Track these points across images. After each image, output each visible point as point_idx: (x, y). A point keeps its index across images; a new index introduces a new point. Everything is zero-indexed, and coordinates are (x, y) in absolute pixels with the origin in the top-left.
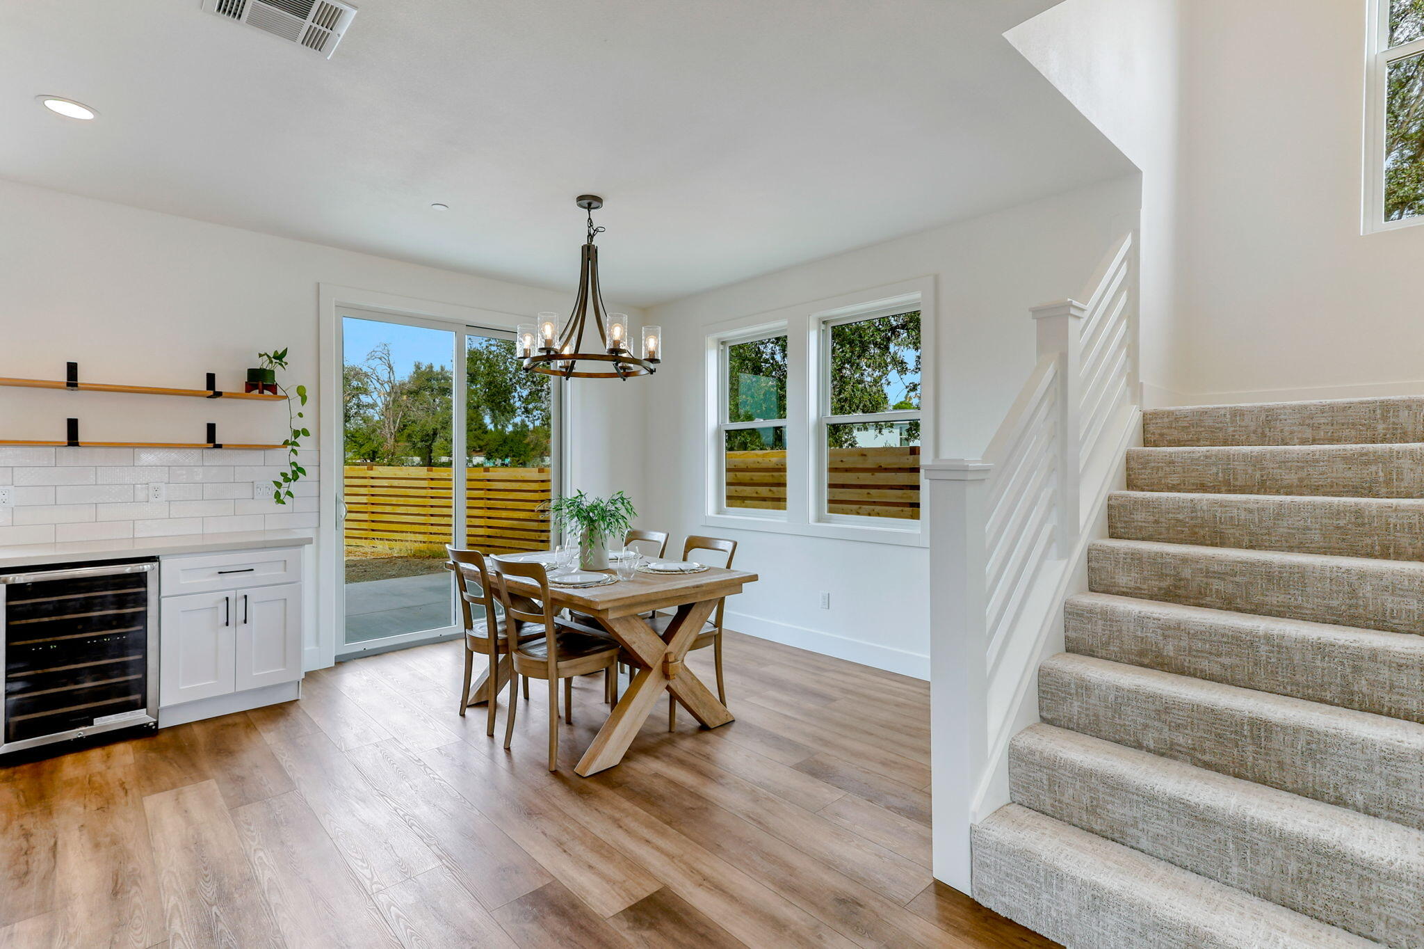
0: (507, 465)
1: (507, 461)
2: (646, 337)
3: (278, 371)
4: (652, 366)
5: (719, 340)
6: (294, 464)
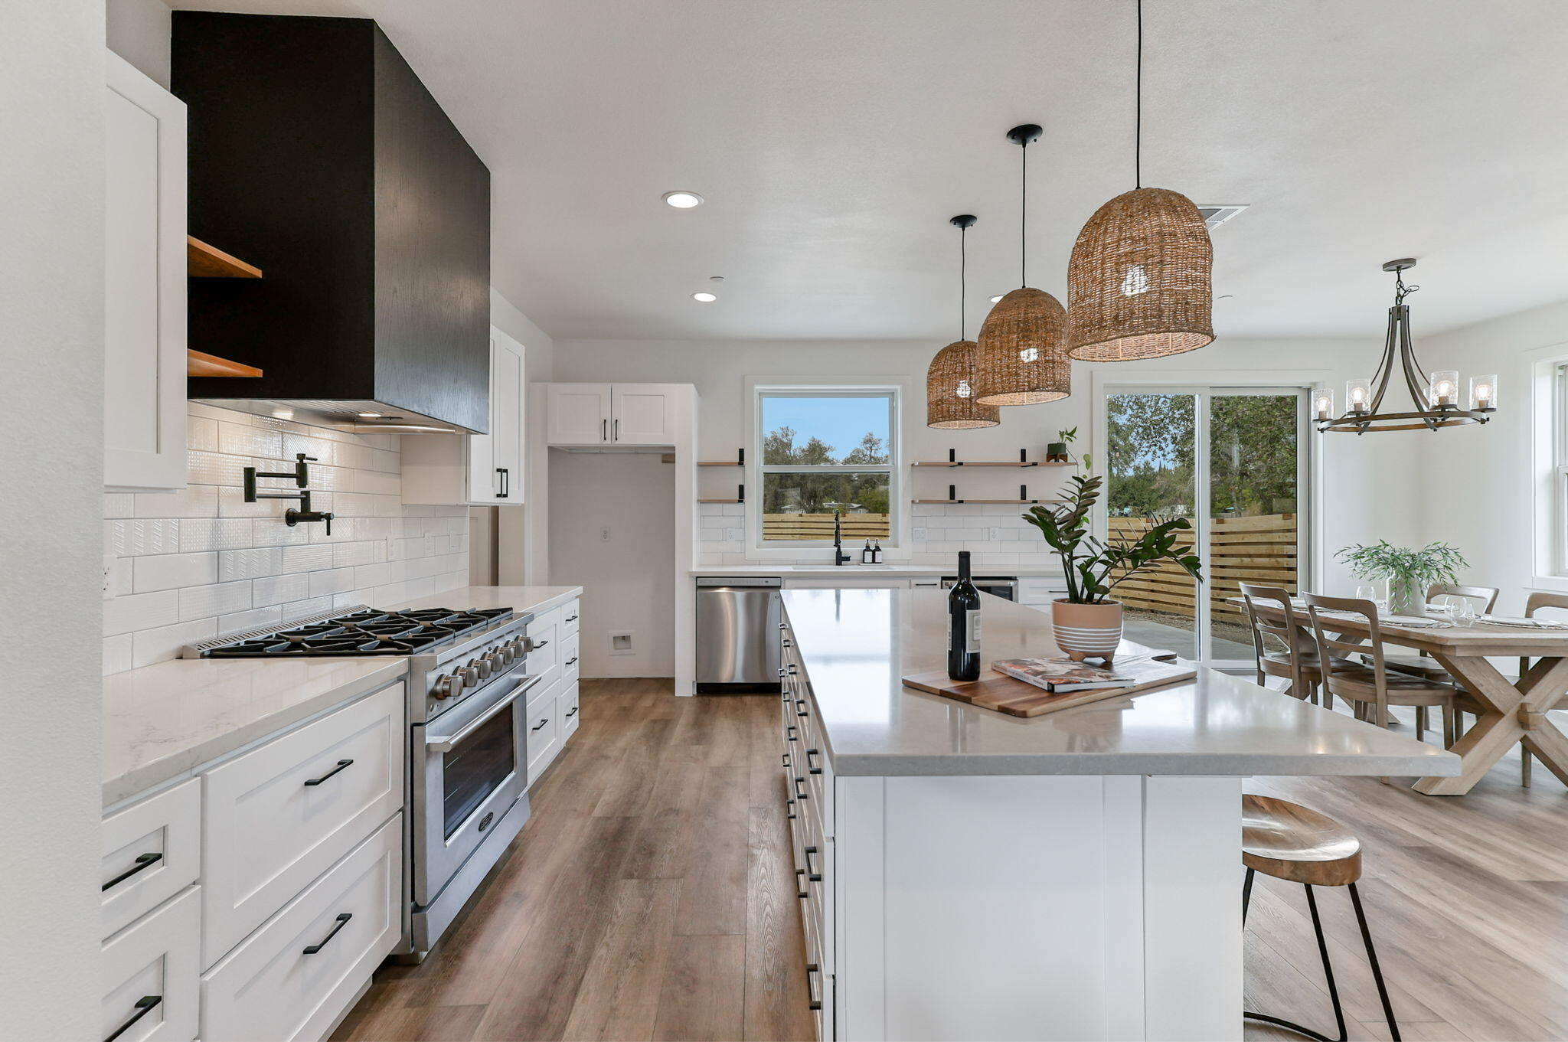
0: (1126, 515)
1: (1126, 510)
2: (1475, 386)
3: (1069, 444)
4: (1485, 416)
5: (1555, 364)
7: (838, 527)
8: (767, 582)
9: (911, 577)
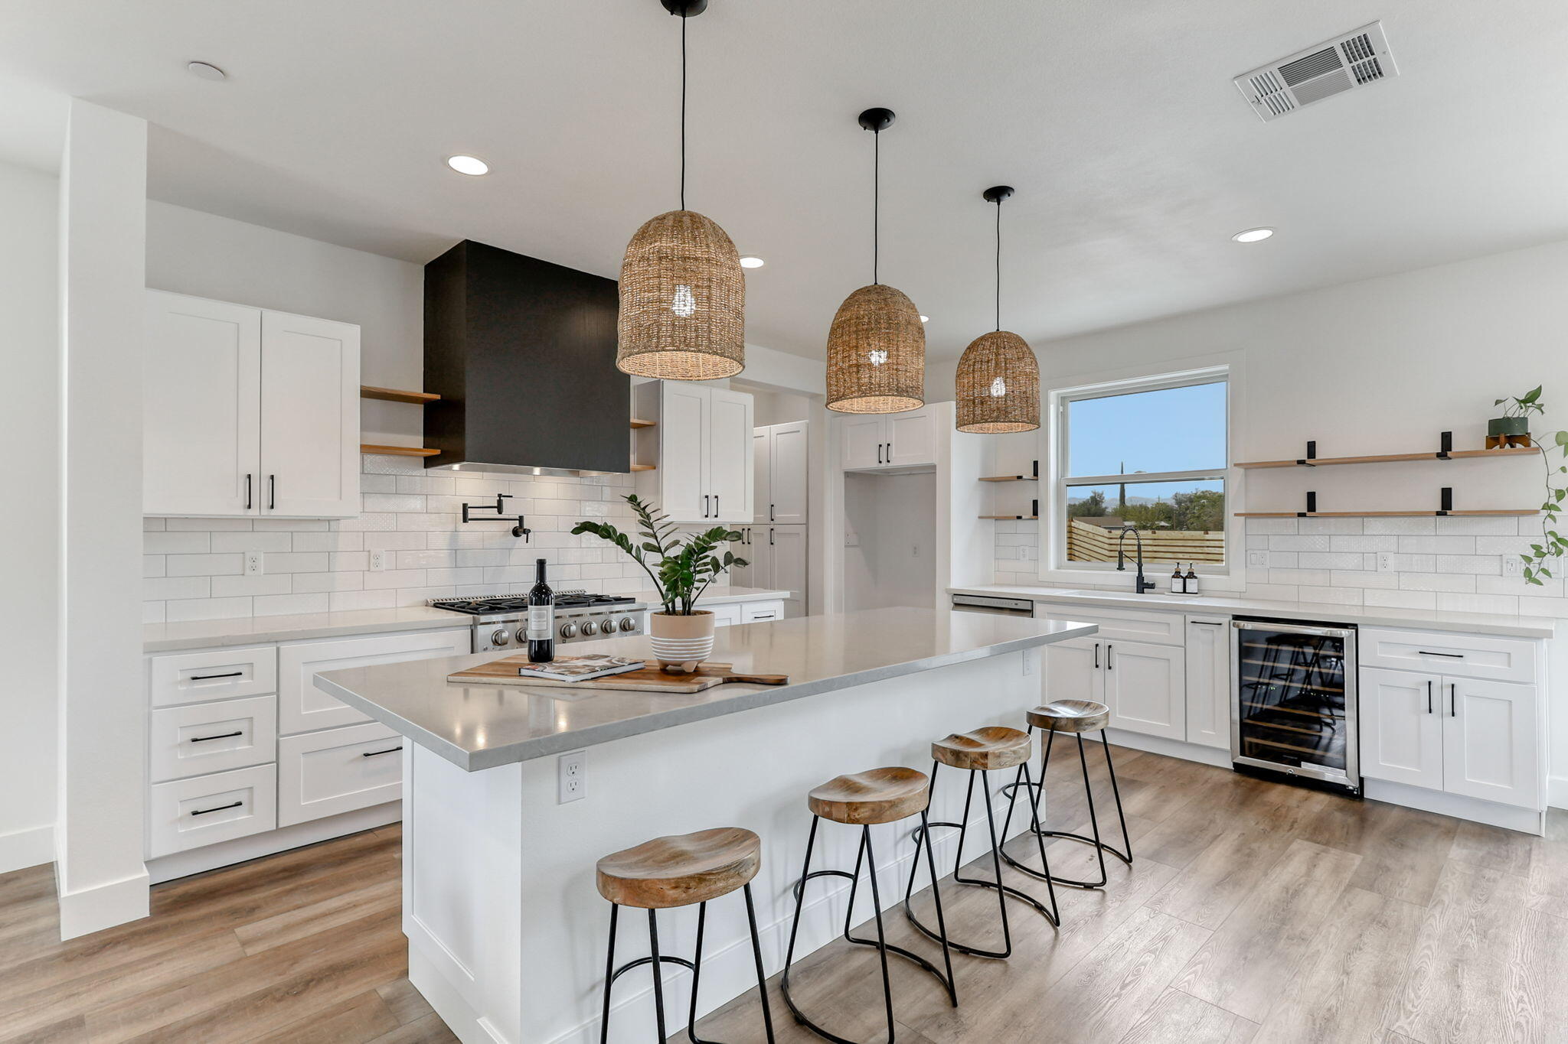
3: (1532, 415)
6: (1552, 533)
7: (1139, 546)
8: (1016, 604)
9: (1186, 611)
